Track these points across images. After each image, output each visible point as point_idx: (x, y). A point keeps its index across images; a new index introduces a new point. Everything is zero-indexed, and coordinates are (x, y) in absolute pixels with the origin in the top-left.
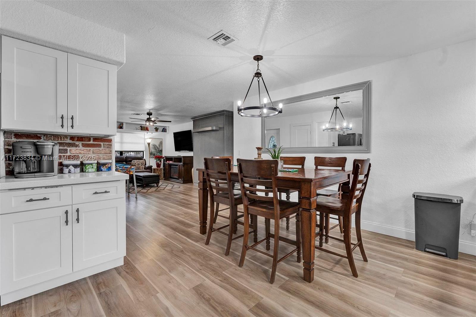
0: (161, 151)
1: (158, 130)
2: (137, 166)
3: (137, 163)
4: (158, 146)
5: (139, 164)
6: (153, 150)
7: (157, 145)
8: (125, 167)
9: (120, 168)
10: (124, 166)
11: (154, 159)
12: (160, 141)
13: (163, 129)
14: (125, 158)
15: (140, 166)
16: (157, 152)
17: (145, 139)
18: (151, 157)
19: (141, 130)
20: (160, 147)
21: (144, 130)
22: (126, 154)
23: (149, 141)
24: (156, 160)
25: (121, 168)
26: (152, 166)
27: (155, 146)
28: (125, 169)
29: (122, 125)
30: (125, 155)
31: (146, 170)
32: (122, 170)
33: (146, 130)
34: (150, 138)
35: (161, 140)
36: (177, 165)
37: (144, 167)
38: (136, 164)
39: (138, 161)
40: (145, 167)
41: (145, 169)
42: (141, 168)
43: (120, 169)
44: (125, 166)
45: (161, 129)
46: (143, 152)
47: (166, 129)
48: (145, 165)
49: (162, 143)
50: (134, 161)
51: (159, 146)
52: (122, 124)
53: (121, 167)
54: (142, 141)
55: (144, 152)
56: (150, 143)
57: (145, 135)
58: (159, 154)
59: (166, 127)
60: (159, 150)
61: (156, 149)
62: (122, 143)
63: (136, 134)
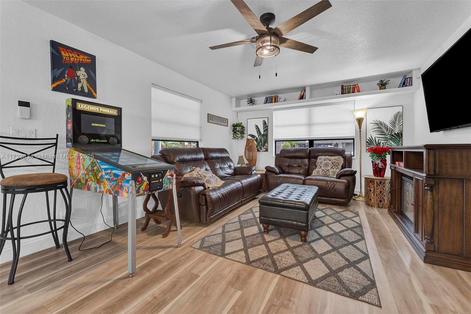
0: (398, 135)
1: (389, 86)
2: (323, 168)
3: (324, 162)
4: (388, 124)
5: (326, 165)
8: (114, 175)
10: (111, 169)
12: (396, 112)
13: (403, 79)
14: (308, 151)
16: (386, 139)
20: (394, 126)
21: (349, 93)
23: (360, 114)
24: (373, 158)
27: (380, 126)
29: (303, 92)
34: (364, 108)
35: (400, 109)
36: (412, 179)
37: (338, 171)
39: (328, 157)
40: (340, 172)
41: (338, 176)
42: (330, 173)
43: (106, 177)
45: (395, 81)
47: (411, 78)
49: (401, 116)
51: (394, 123)
52: (303, 89)
53: (108, 174)
54: (348, 117)
55: (355, 139)
56: (363, 119)
57: (354, 103)
59: (411, 71)
60: (393, 133)
61: (383, 132)
62: (310, 125)
63: (336, 105)
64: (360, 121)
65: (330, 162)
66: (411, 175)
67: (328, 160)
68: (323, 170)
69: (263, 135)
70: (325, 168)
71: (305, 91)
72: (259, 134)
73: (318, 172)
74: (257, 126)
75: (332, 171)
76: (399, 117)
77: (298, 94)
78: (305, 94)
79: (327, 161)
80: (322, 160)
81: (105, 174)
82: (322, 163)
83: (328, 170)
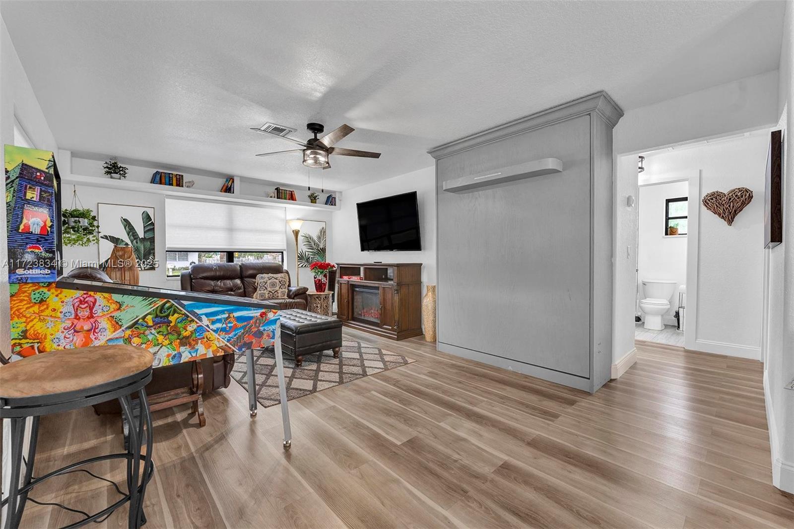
0: (323, 250)
1: (317, 201)
2: (269, 289)
3: (269, 282)
4: (315, 238)
5: (273, 285)
6: (303, 248)
7: (315, 235)
8: (239, 319)
9: (213, 323)
10: (230, 312)
11: (309, 269)
12: (321, 228)
13: (328, 197)
14: (239, 268)
15: (277, 288)
16: (314, 254)
17: (287, 222)
18: (300, 266)
19: (278, 198)
20: (320, 242)
21: (285, 199)
22: (241, 258)
23: (296, 225)
24: (314, 274)
25: (219, 325)
26: (307, 289)
27: (309, 239)
28: (240, 325)
29: (230, 183)
30: (238, 261)
31: (293, 299)
32: (223, 334)
33: (289, 199)
34: (298, 219)
35: (323, 225)
36: (377, 288)
37: (287, 291)
38: (268, 284)
39: (272, 275)
40: (289, 291)
41: (289, 297)
42: (279, 295)
43: (214, 327)
44: (237, 314)
45: (323, 198)
46: (282, 253)
47: (335, 198)
48: (289, 286)
49: (325, 232)
50: (262, 275)
51: (319, 238)
52: (231, 179)
53: (219, 321)
54: (280, 226)
55: (284, 252)
56: (299, 231)
57: (285, 210)
58: (318, 259)
59: (335, 192)
60: (319, 249)
61: (312, 247)
62: (231, 229)
63: (265, 208)
64: (296, 233)
65: (277, 281)
66: (377, 285)
67: (273, 278)
68: (269, 291)
69: (144, 240)
70: (273, 289)
71: (233, 182)
72: (132, 238)
73: (262, 295)
74: (125, 220)
75: (282, 292)
76: (323, 232)
77: (220, 182)
78: (232, 186)
79: (273, 280)
80: (266, 279)
81: (209, 324)
82: (266, 283)
83: (277, 291)
